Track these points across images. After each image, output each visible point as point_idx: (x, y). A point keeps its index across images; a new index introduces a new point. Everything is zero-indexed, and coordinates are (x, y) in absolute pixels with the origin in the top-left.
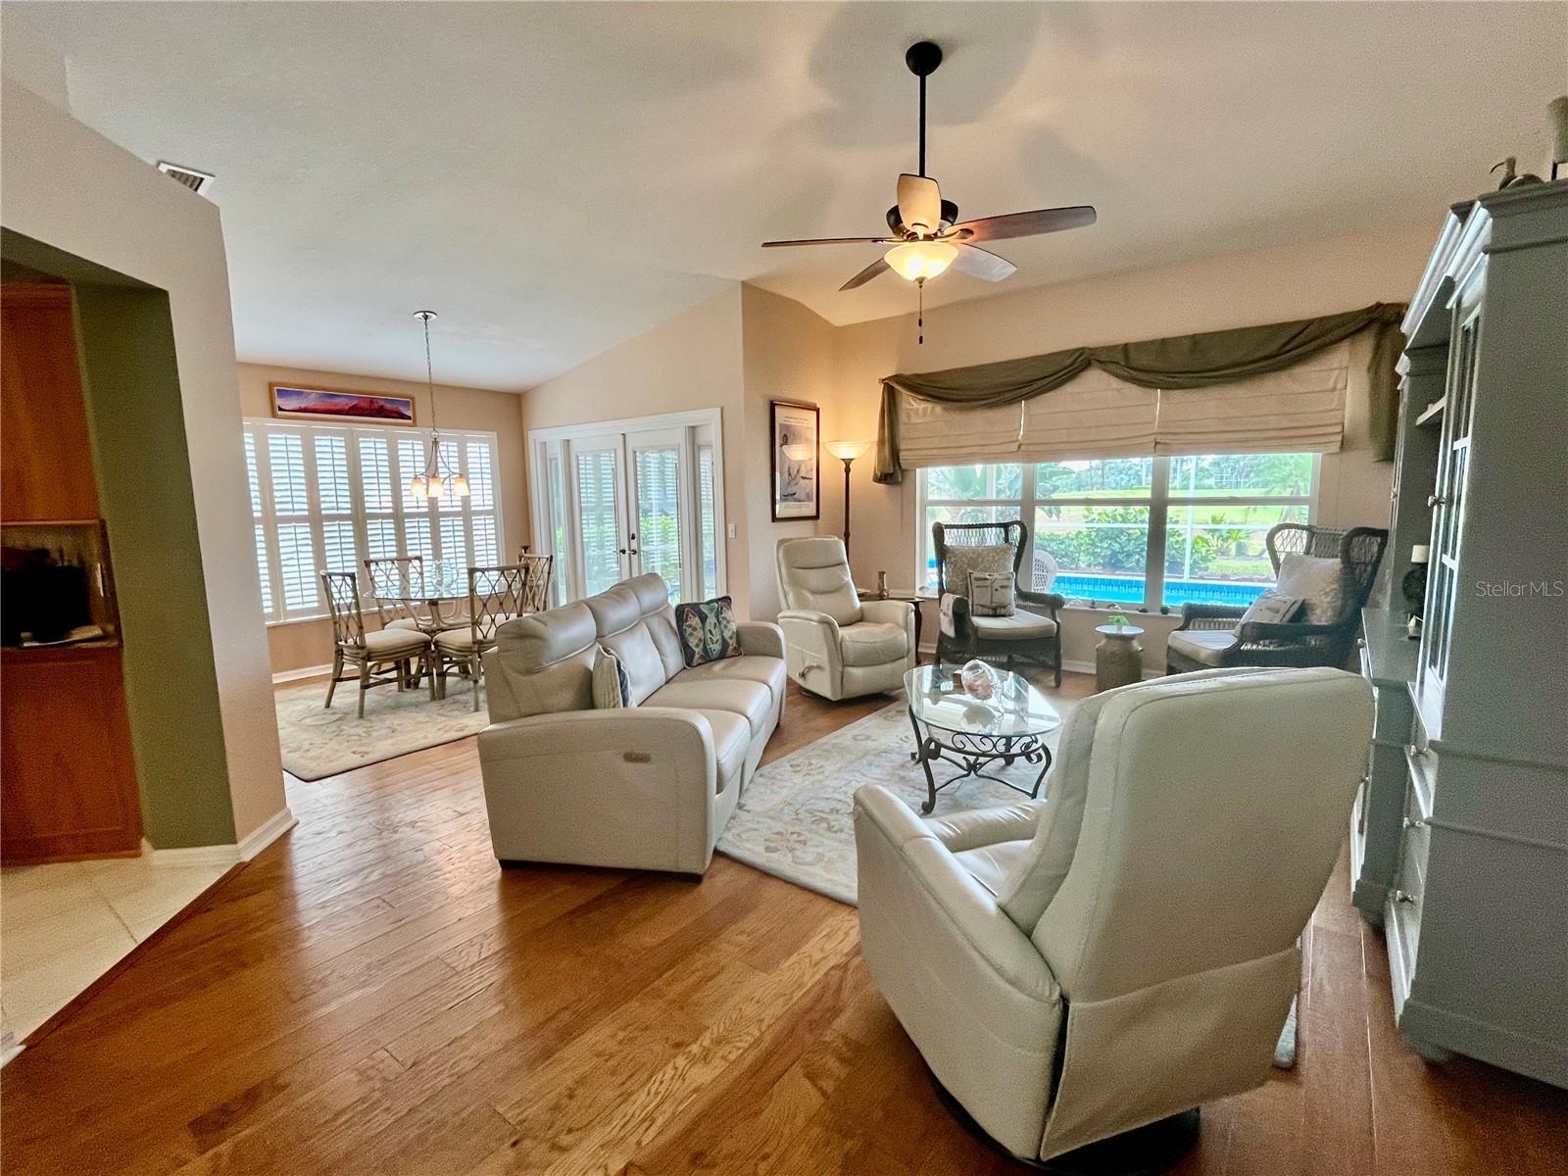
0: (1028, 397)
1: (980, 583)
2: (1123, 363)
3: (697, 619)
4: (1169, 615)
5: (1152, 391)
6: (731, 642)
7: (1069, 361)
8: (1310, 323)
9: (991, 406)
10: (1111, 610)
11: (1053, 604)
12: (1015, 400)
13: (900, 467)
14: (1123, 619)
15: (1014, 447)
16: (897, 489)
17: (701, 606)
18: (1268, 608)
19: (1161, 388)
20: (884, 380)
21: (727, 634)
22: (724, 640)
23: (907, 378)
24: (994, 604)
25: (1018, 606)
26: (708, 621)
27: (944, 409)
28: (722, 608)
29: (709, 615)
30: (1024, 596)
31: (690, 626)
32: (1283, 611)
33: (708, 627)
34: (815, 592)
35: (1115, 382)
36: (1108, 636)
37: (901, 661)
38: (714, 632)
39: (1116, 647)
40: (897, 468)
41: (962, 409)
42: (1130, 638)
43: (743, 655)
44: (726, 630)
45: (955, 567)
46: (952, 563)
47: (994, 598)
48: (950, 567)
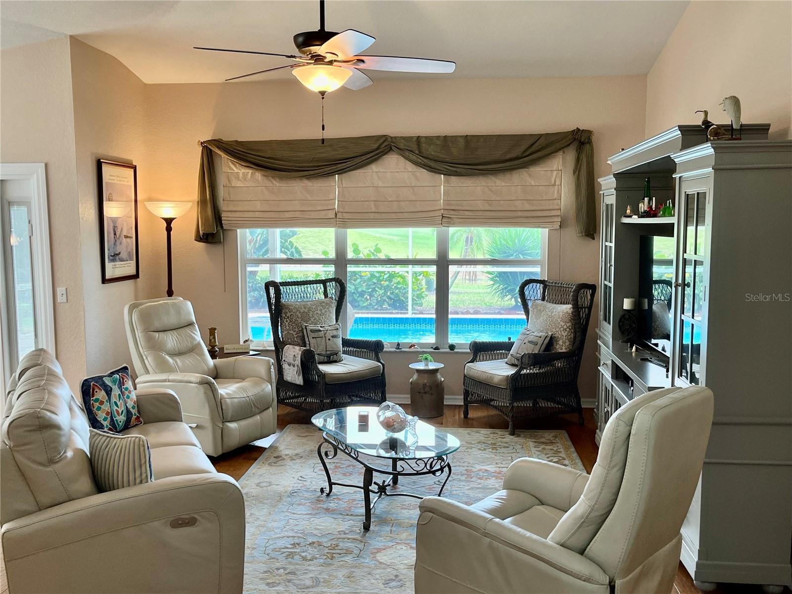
0: (341, 172)
1: (316, 335)
2: (417, 152)
3: (103, 393)
4: (456, 350)
5: (437, 176)
6: (134, 411)
7: (375, 146)
8: (540, 136)
9: (308, 177)
10: (412, 349)
11: (374, 349)
12: (331, 174)
13: (222, 227)
14: (429, 357)
15: (331, 214)
16: (217, 249)
17: (104, 379)
18: (529, 342)
19: (443, 174)
20: (202, 143)
21: (130, 404)
22: (128, 411)
23: (227, 143)
24: (329, 352)
25: (344, 353)
26: (112, 393)
27: (264, 176)
28: (123, 379)
29: (113, 387)
30: (346, 343)
31: (97, 400)
32: (540, 343)
33: (113, 399)
34: (173, 354)
35: (410, 166)
36: (419, 371)
37: (267, 411)
38: (119, 404)
39: (425, 380)
40: (219, 228)
41: (281, 178)
42: (435, 371)
43: (144, 424)
44: (129, 400)
45: (291, 322)
46: (288, 318)
47: (328, 347)
48: (287, 321)
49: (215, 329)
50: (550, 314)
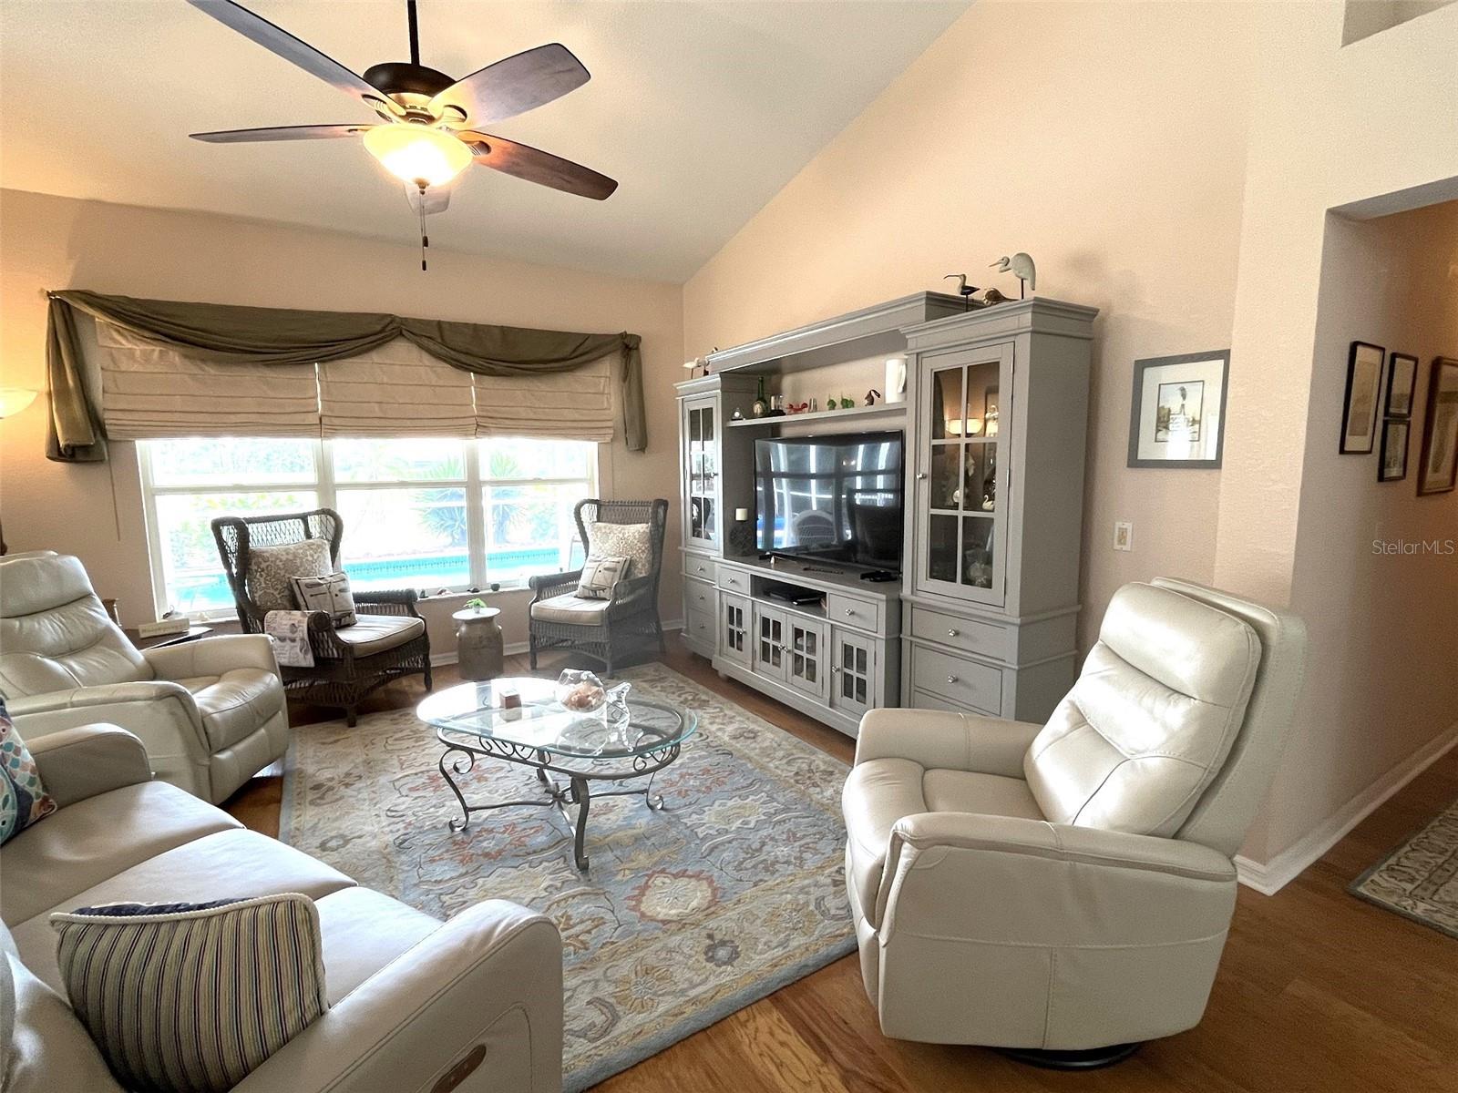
0: (322, 360)
1: (315, 590)
2: (440, 340)
4: (500, 590)
5: (466, 374)
6: (32, 790)
8: (587, 337)
9: (267, 364)
10: (443, 596)
11: (403, 602)
12: (308, 361)
13: (104, 434)
14: (482, 603)
15: (313, 419)
18: (605, 569)
19: (475, 373)
21: (22, 777)
22: (20, 793)
23: (107, 298)
24: (338, 614)
25: (360, 611)
27: (186, 356)
30: (359, 598)
32: (619, 568)
35: (427, 359)
36: (470, 623)
37: (276, 717)
39: (479, 631)
40: (100, 438)
41: (218, 362)
42: (488, 620)
43: (59, 809)
44: (18, 769)
45: (268, 575)
46: (263, 570)
47: (336, 606)
48: (261, 576)
49: (113, 602)
50: (621, 536)
